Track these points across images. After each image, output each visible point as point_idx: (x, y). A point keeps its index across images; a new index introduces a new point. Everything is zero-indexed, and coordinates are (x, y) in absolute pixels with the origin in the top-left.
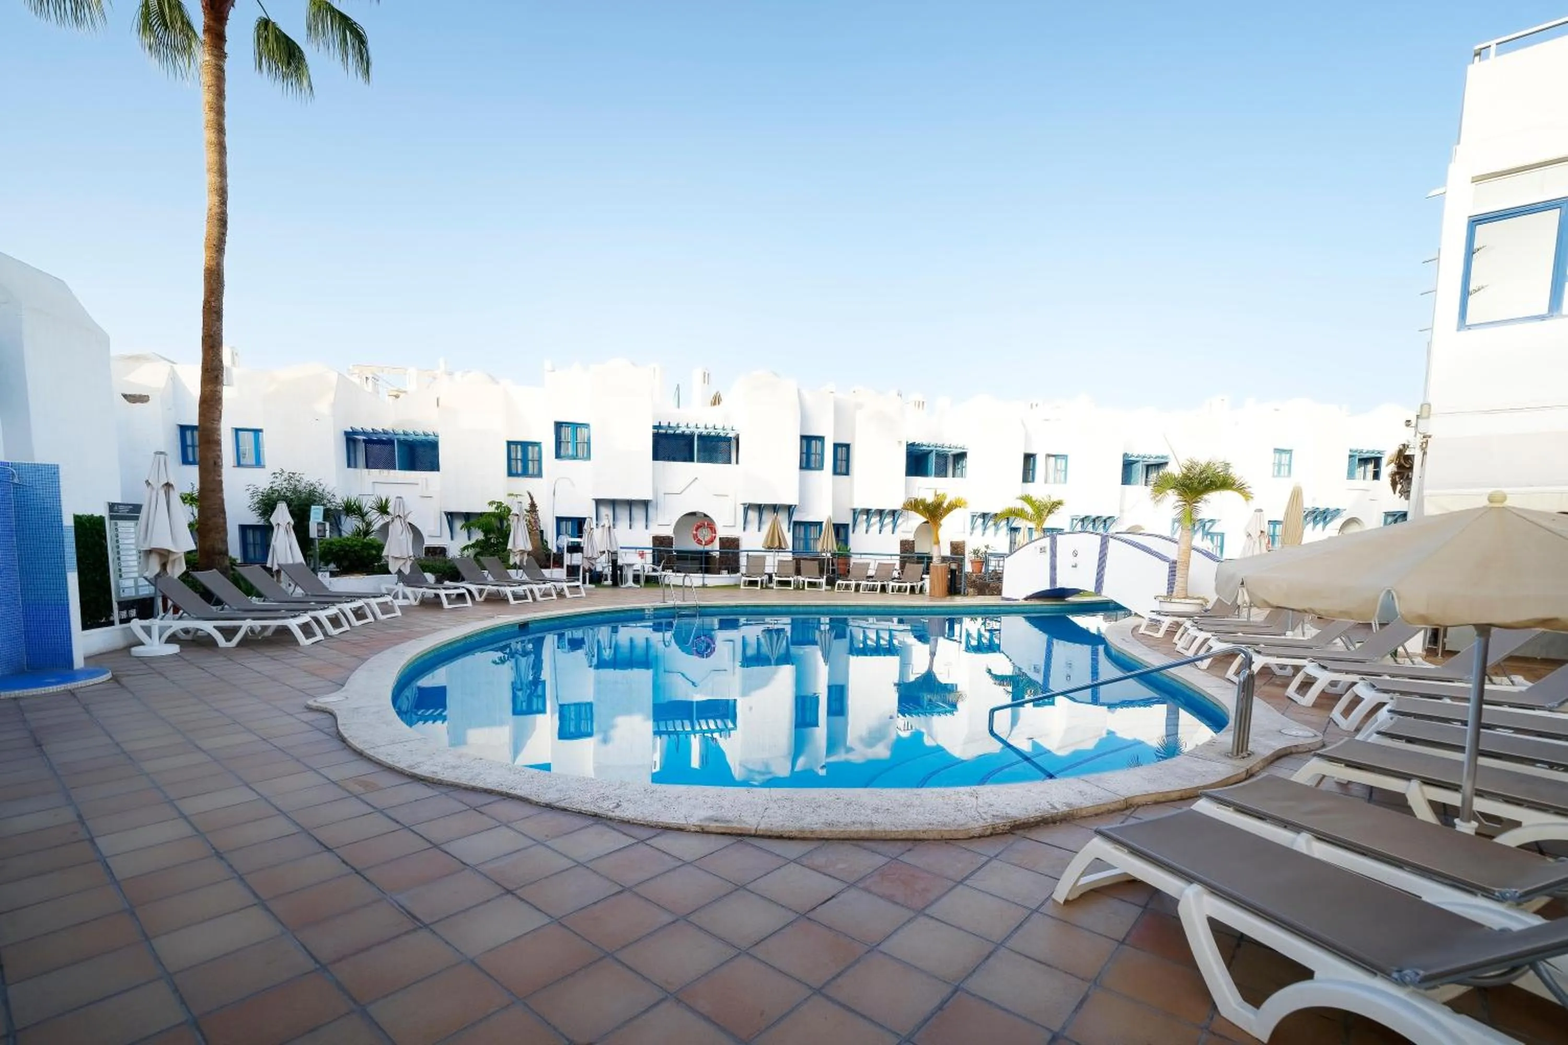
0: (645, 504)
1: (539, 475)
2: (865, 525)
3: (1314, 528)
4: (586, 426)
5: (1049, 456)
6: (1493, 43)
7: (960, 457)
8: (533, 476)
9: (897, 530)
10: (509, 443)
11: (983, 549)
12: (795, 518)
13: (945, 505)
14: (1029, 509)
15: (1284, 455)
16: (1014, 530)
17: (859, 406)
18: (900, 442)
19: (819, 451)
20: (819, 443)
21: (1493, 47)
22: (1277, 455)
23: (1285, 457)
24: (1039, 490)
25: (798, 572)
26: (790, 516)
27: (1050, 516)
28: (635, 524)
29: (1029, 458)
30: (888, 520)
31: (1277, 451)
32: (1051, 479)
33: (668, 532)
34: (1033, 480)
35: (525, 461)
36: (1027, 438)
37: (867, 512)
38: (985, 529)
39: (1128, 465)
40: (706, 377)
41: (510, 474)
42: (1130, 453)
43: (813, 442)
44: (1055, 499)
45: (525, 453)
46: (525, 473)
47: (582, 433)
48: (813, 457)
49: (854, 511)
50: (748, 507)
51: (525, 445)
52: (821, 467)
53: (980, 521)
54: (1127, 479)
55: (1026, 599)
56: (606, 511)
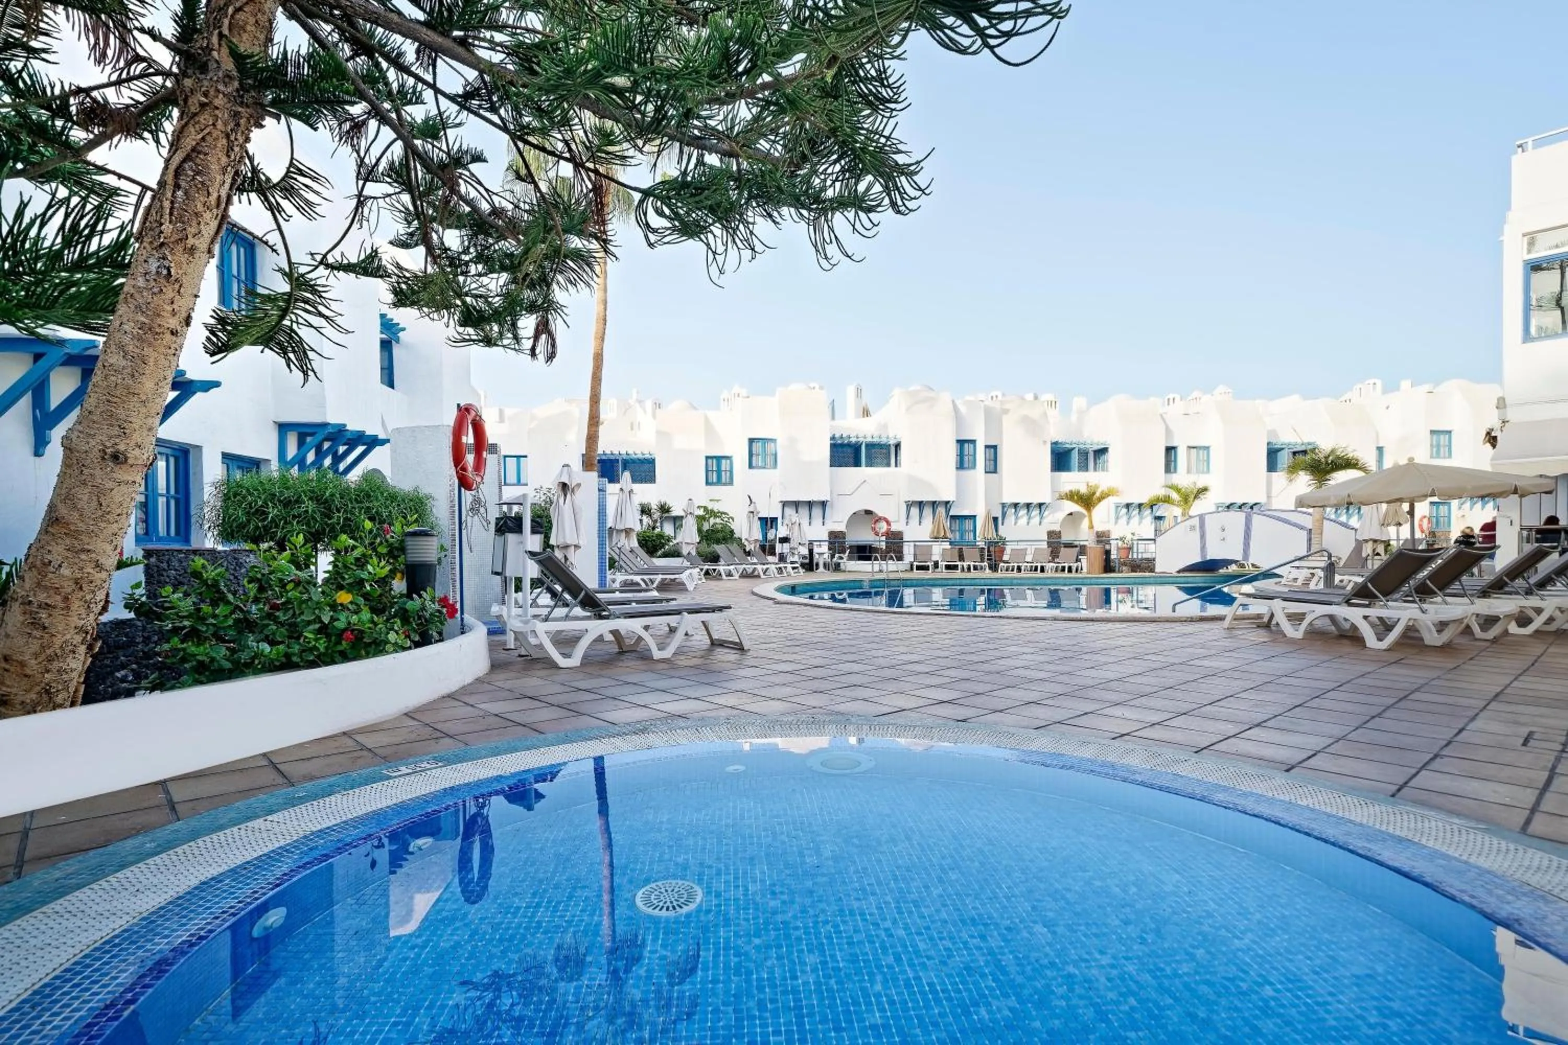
0: (823, 504)
1: (731, 483)
2: (1013, 518)
3: (1483, 507)
4: (773, 440)
5: (1190, 447)
6: (1530, 141)
7: (1104, 451)
8: (725, 484)
9: (1045, 521)
10: (707, 458)
11: (1129, 537)
12: (953, 512)
13: (1098, 494)
14: (1175, 496)
15: (1442, 437)
16: (1159, 518)
17: (1006, 411)
18: (1045, 442)
19: (971, 452)
20: (971, 446)
21: (1530, 143)
22: (1435, 437)
23: (1443, 439)
24: (1183, 478)
25: (961, 558)
26: (948, 511)
27: (1197, 501)
28: (814, 522)
29: (1170, 450)
30: (1035, 512)
31: (1432, 432)
32: (1194, 469)
33: (841, 527)
34: (1175, 471)
35: (719, 472)
36: (1168, 432)
37: (1016, 505)
38: (1129, 518)
39: (1273, 454)
40: (859, 392)
41: (708, 483)
42: (1274, 441)
43: (966, 445)
44: (1200, 485)
45: (719, 466)
46: (719, 482)
47: (770, 447)
48: (966, 458)
49: (1003, 505)
50: (909, 505)
51: (719, 459)
52: (974, 466)
53: (1125, 510)
54: (1272, 466)
55: (1179, 572)
56: (789, 511)
